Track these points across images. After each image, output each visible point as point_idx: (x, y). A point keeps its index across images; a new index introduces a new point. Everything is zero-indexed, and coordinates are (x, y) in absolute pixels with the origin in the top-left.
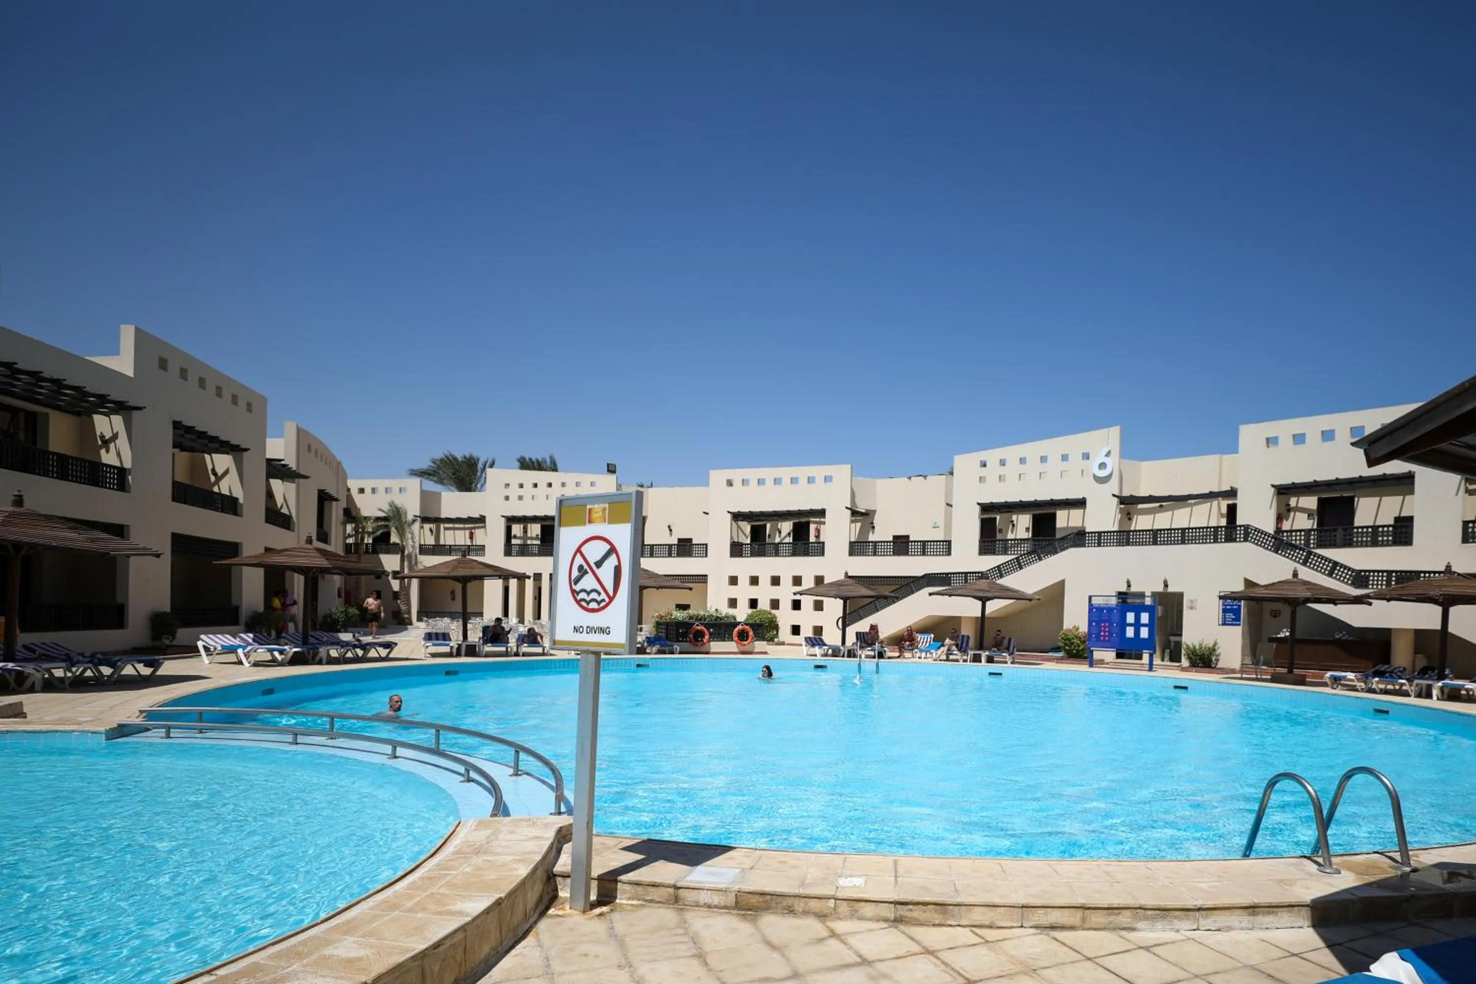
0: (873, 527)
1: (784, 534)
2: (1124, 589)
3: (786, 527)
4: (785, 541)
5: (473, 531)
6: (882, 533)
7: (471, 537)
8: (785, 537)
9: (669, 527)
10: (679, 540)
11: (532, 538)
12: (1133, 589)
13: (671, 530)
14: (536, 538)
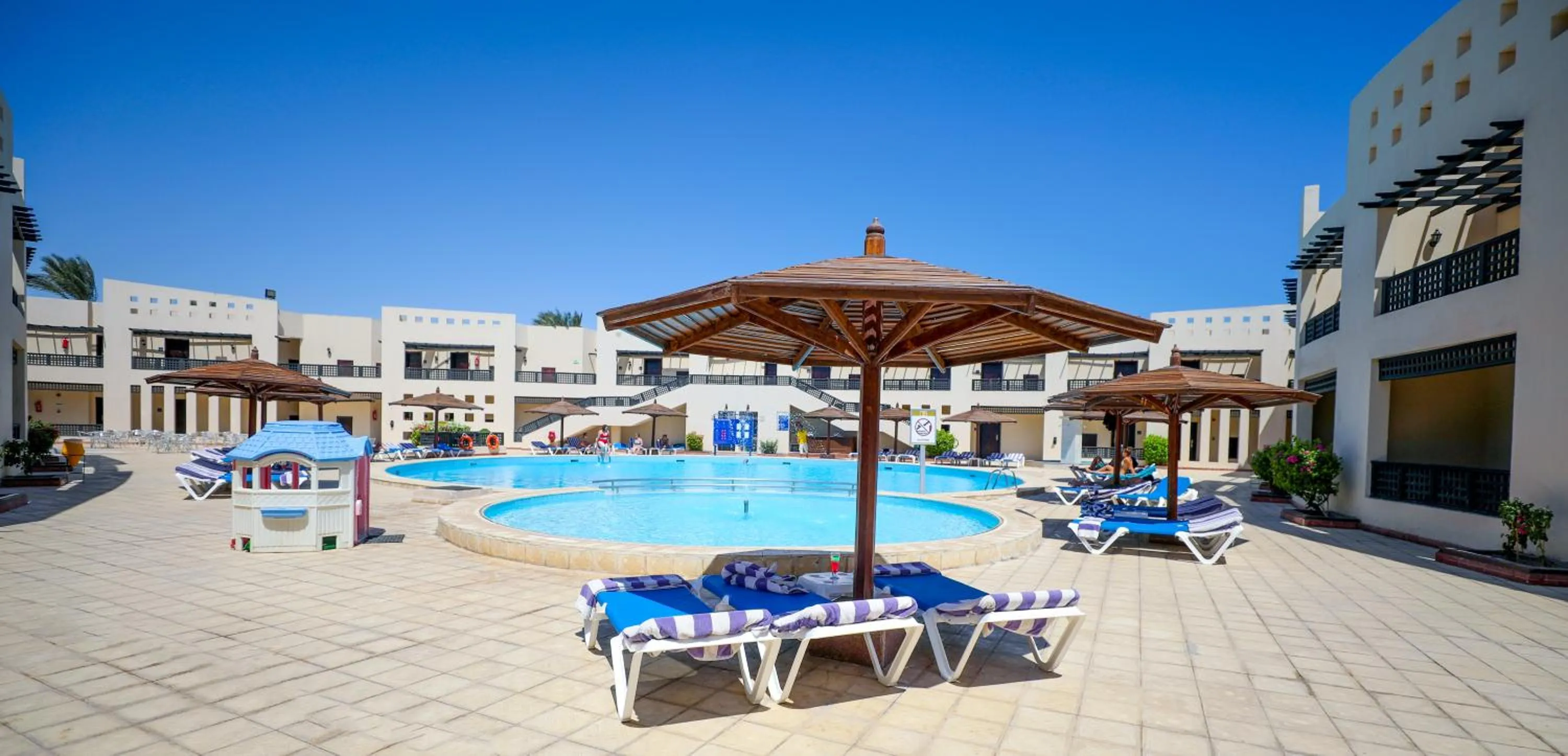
0: (526, 361)
1: (441, 360)
2: (723, 409)
3: (444, 355)
4: (440, 368)
5: (68, 340)
6: (534, 365)
7: (65, 345)
8: (442, 364)
9: (329, 349)
10: (339, 362)
11: (152, 351)
12: (729, 409)
13: (330, 352)
14: (160, 350)
